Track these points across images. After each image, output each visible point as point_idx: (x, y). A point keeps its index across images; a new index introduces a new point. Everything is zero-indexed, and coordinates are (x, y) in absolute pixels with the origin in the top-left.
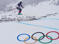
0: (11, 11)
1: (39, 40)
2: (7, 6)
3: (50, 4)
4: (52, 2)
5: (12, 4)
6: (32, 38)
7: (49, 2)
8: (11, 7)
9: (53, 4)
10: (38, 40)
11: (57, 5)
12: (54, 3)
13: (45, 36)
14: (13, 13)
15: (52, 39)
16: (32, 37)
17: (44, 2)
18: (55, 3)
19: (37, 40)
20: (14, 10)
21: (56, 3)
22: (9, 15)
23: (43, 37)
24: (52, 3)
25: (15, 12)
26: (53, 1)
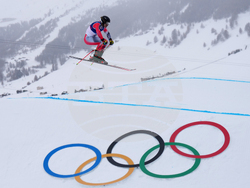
0: (23, 78)
1: (143, 164)
2: (10, 61)
3: (148, 44)
4: (154, 36)
5: (25, 52)
6: (110, 160)
7: (145, 35)
8: (22, 64)
9: (159, 43)
10: (137, 166)
11: (171, 43)
12: (160, 38)
13: (167, 144)
14: (29, 84)
15: (198, 157)
16: (109, 155)
17: (127, 38)
18: (164, 40)
19: (132, 166)
20: (34, 72)
21: (168, 40)
22: (18, 92)
23: (157, 150)
24: (156, 40)
25: (36, 79)
26: (156, 34)
